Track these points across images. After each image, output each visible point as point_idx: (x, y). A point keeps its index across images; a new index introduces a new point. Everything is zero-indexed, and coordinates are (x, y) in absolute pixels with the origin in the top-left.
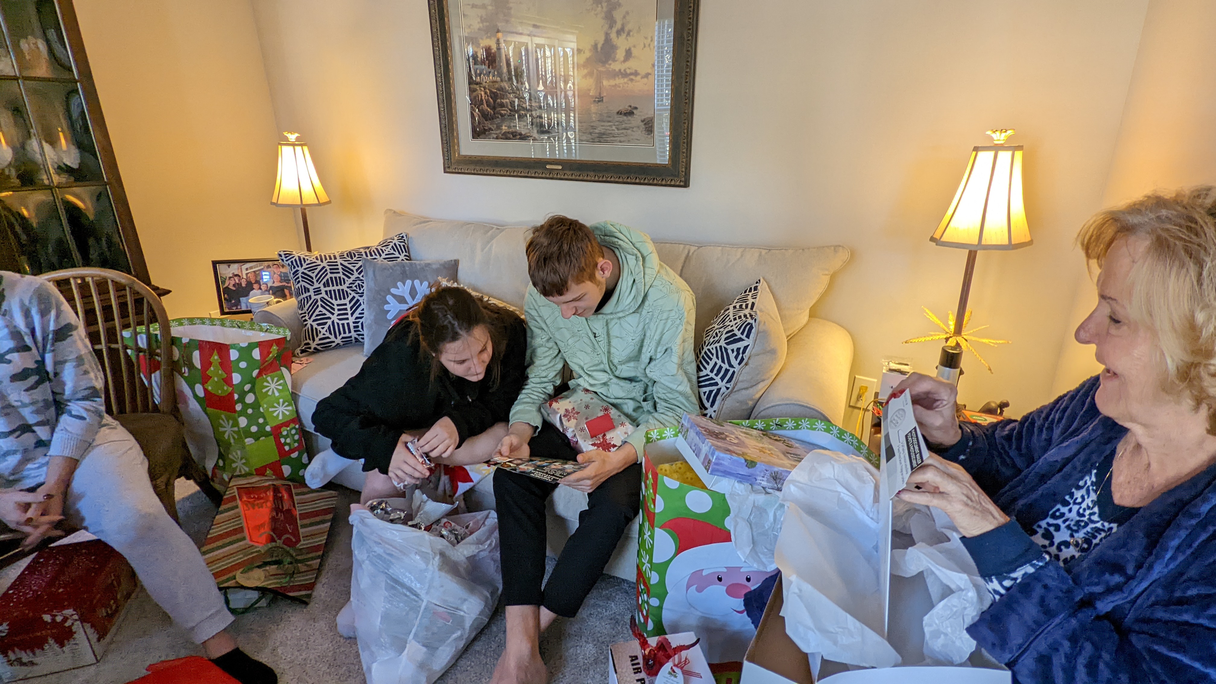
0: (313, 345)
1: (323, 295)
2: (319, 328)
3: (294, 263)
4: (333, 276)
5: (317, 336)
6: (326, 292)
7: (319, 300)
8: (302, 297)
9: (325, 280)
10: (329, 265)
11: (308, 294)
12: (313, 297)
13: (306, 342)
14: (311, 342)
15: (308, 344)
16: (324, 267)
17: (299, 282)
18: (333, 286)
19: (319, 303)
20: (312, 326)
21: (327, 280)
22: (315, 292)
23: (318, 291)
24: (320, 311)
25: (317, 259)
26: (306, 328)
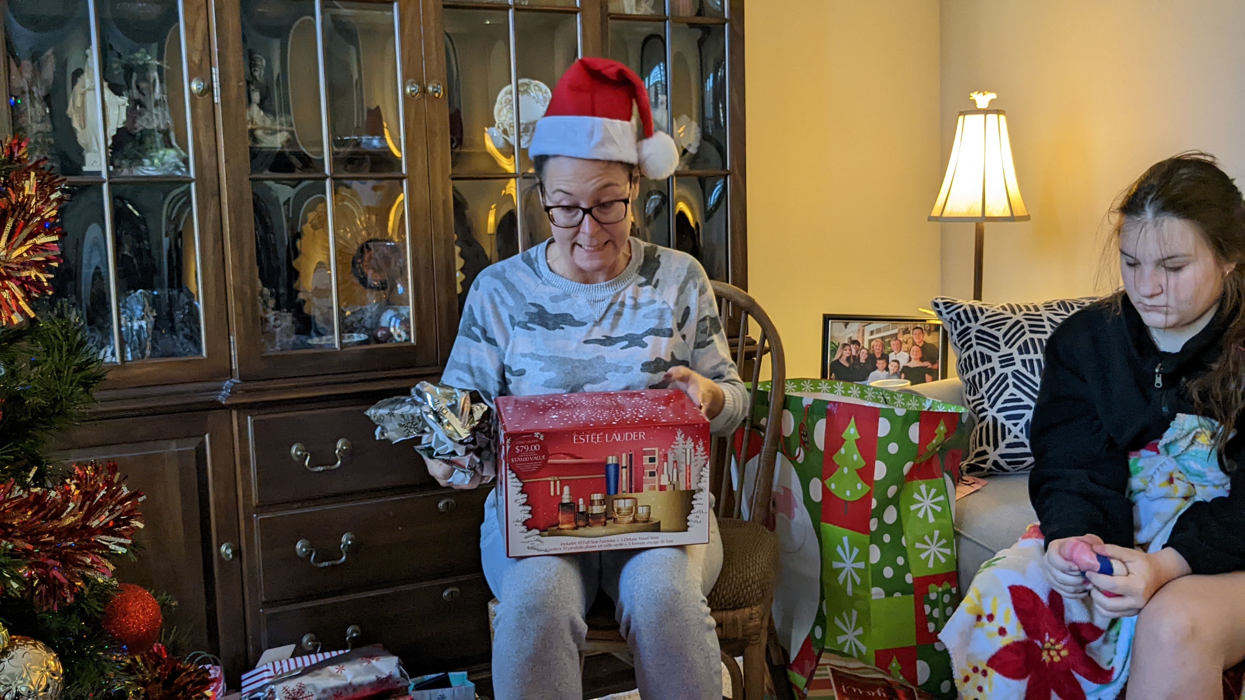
0: (993, 455)
1: (1019, 366)
2: (1009, 424)
3: (963, 317)
4: (1036, 336)
5: (1004, 438)
6: (1024, 362)
7: (1010, 375)
8: (976, 371)
9: (1020, 342)
10: (1027, 319)
11: (988, 366)
12: (999, 371)
13: (979, 449)
14: (990, 449)
15: (985, 453)
16: (1018, 322)
17: (971, 346)
18: (1036, 352)
19: (1011, 380)
20: (995, 419)
21: (1025, 343)
22: (1001, 362)
23: (1007, 361)
24: (1012, 394)
25: (1005, 309)
26: (984, 424)
